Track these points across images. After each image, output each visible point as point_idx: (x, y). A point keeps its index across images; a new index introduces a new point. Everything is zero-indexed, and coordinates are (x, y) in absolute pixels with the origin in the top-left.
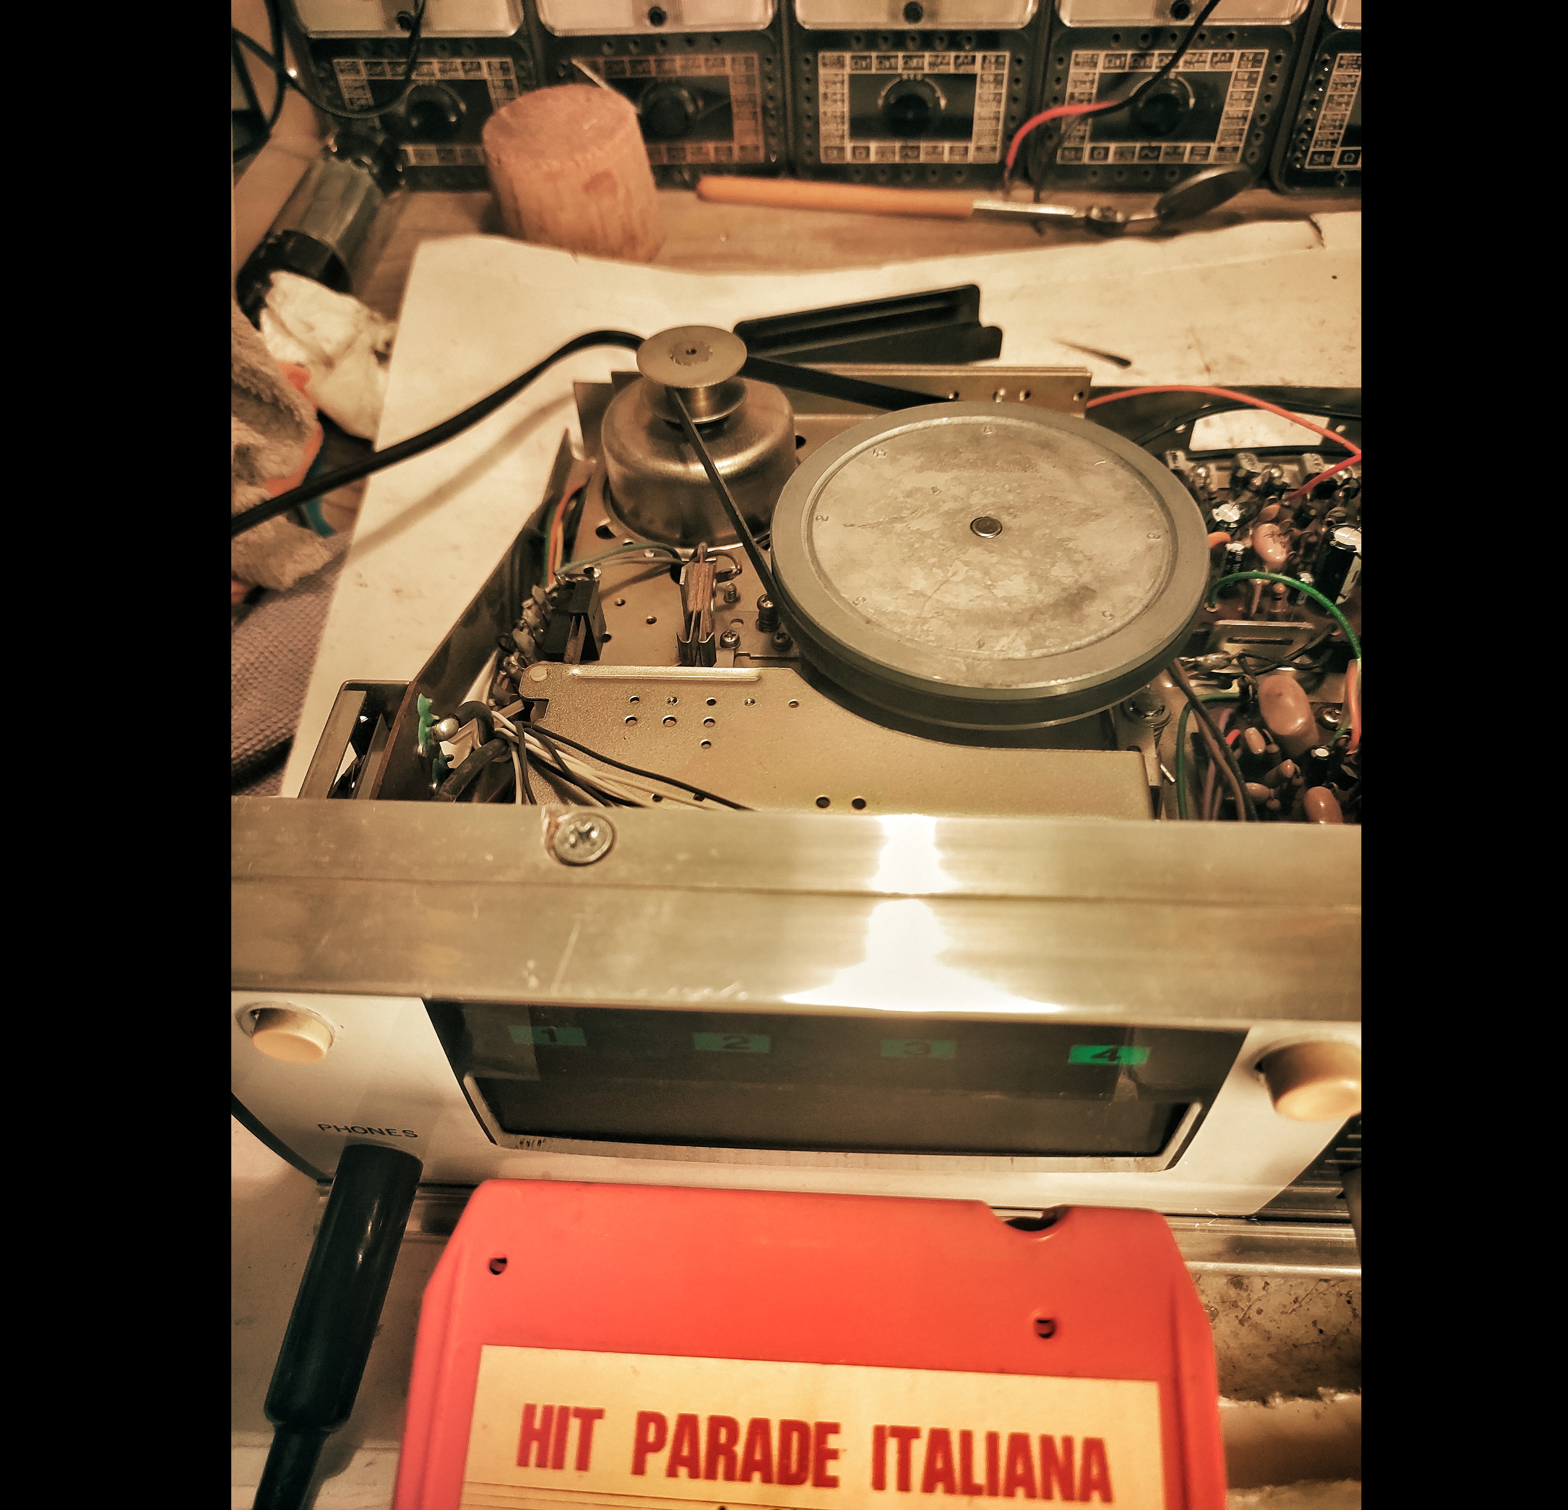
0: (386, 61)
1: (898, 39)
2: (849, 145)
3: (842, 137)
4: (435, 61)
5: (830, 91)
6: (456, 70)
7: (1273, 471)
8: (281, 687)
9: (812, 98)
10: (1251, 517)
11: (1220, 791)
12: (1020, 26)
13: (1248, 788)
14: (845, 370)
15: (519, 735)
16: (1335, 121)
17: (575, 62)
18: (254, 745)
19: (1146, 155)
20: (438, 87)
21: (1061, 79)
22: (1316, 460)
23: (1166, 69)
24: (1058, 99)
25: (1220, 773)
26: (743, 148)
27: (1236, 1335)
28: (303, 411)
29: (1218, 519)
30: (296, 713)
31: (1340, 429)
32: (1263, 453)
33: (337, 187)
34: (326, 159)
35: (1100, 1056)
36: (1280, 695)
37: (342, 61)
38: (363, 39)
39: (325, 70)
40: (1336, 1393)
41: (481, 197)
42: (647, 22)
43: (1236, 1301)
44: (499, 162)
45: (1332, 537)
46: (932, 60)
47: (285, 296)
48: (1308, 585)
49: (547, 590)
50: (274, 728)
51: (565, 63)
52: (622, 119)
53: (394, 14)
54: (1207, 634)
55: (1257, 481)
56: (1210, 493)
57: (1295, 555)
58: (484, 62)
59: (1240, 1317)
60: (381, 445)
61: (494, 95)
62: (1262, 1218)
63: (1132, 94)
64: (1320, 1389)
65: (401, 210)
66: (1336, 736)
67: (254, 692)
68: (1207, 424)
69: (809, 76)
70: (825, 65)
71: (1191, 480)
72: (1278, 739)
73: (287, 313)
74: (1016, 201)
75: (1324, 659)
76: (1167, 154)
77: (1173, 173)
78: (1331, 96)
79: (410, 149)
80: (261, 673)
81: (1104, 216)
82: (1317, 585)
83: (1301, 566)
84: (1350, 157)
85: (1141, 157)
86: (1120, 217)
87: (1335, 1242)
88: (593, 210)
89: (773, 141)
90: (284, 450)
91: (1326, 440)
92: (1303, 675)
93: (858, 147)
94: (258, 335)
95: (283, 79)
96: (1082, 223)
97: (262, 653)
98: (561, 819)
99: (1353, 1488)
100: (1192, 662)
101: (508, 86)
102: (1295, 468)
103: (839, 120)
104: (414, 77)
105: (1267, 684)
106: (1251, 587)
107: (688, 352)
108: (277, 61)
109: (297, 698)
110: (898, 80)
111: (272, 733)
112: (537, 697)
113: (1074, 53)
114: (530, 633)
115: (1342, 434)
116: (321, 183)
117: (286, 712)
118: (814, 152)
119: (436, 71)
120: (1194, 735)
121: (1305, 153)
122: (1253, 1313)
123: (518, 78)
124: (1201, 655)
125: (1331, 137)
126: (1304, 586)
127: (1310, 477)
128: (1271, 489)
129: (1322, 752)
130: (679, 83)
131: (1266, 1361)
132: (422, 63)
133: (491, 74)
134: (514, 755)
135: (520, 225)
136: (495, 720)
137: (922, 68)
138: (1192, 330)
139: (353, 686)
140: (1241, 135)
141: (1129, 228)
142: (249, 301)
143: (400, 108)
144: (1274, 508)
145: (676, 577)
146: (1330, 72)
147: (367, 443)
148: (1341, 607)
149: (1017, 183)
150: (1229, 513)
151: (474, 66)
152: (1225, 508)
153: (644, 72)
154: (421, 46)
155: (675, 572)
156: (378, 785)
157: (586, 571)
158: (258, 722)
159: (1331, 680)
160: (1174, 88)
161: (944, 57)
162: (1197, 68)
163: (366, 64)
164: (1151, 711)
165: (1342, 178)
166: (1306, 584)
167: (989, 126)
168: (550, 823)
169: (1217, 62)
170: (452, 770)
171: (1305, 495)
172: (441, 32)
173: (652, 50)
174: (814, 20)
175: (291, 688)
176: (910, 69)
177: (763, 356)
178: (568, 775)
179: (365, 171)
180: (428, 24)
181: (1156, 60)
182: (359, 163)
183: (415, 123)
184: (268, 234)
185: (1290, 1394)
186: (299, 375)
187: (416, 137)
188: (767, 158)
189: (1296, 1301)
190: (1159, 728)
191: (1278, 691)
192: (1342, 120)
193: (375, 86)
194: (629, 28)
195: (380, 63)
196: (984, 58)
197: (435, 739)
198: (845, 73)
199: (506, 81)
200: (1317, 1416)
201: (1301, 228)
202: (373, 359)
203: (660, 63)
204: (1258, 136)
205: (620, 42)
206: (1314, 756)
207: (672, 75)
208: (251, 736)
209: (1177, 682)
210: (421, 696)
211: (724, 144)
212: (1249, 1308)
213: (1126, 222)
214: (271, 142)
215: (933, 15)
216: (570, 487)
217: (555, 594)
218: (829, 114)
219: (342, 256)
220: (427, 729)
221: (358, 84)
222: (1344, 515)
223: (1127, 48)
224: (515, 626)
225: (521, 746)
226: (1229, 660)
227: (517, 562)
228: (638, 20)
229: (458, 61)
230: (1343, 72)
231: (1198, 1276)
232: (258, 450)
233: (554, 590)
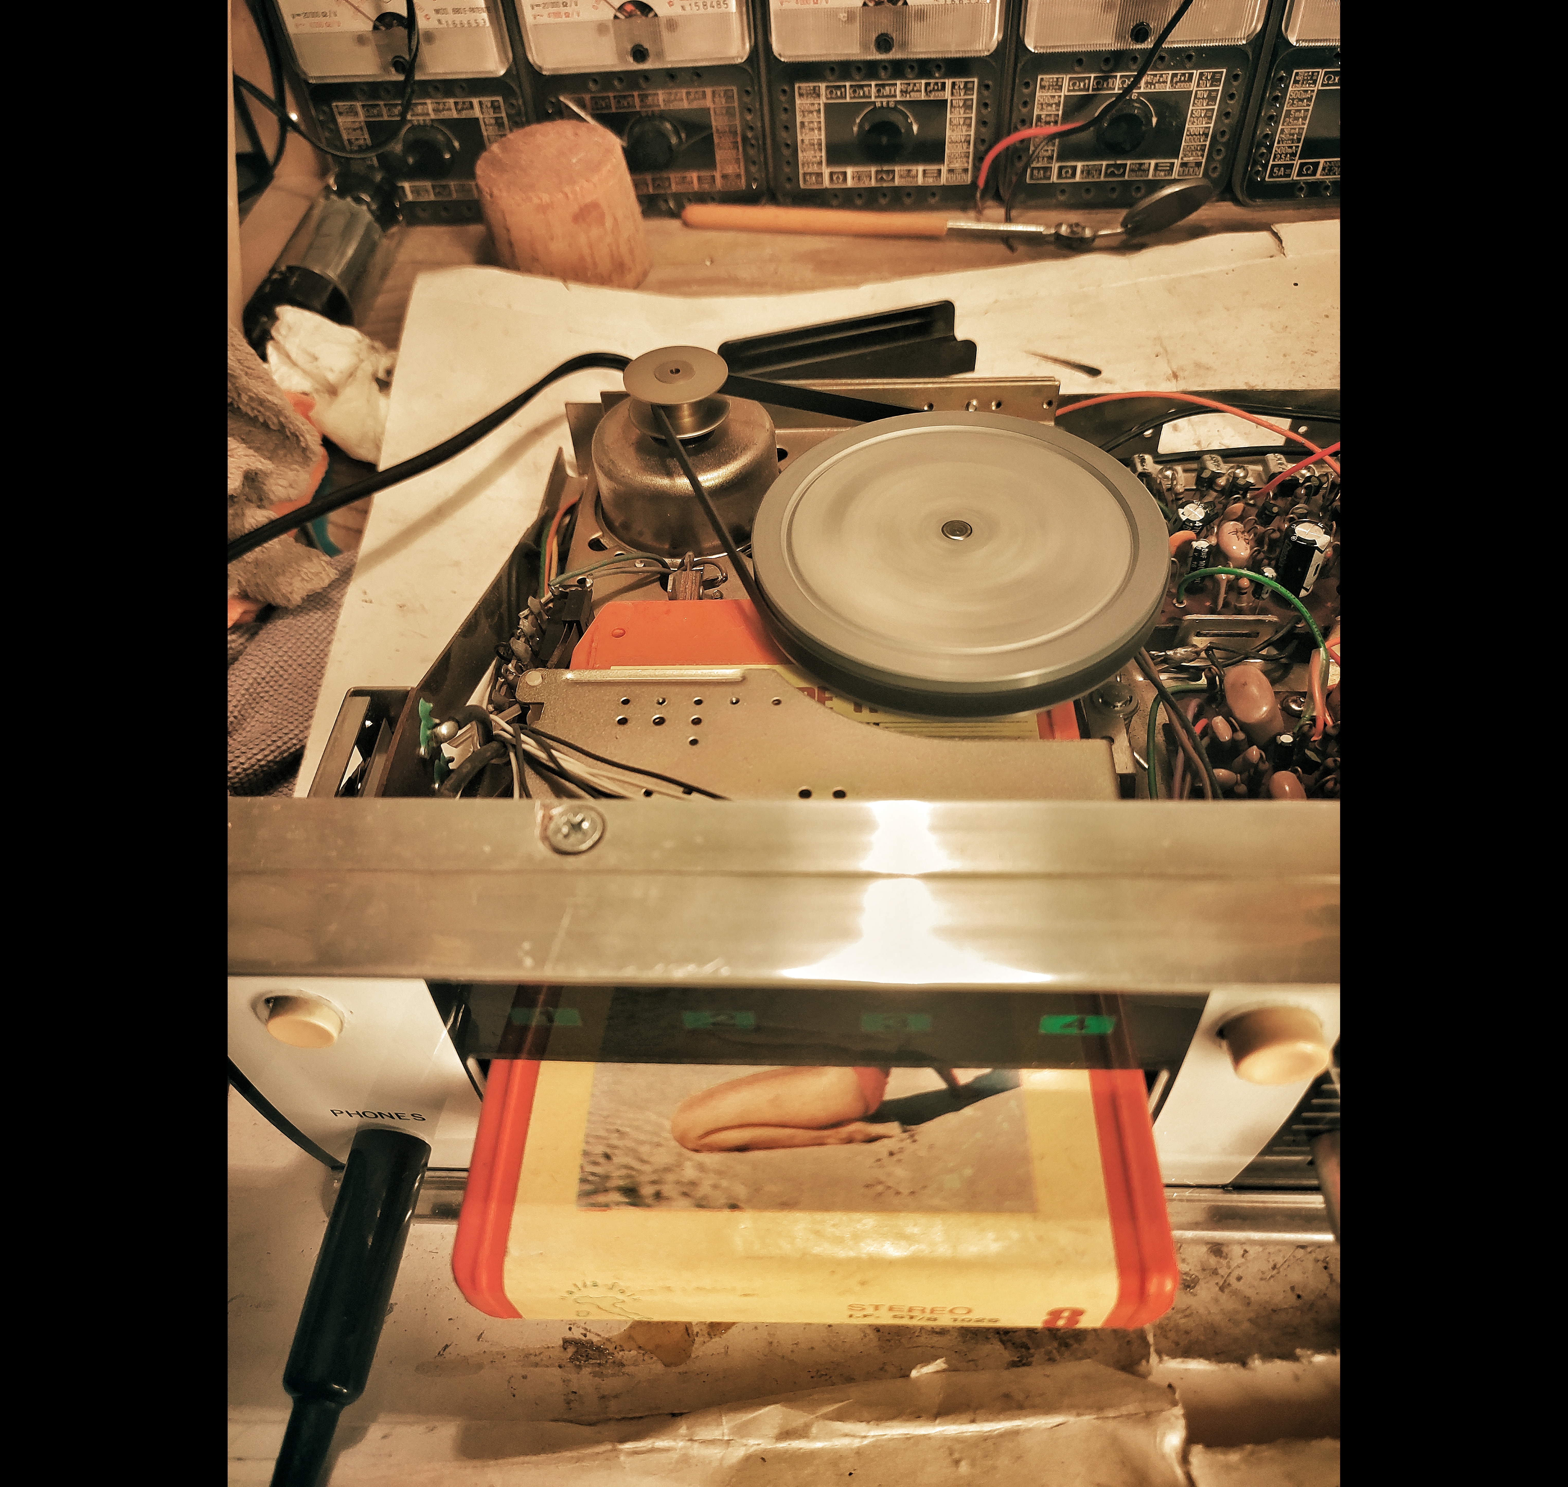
0: (381, 103)
1: (870, 69)
2: (826, 171)
3: (820, 163)
4: (429, 101)
5: (806, 120)
6: (450, 109)
7: (1238, 471)
8: (291, 699)
9: (790, 127)
10: (1217, 515)
11: (1188, 778)
12: (986, 53)
13: (1216, 775)
14: (823, 385)
15: (516, 736)
16: (1293, 135)
17: (562, 99)
18: (266, 756)
19: (1113, 172)
20: (432, 126)
21: (1028, 102)
22: (1279, 459)
23: (1128, 90)
24: (1025, 122)
25: (1188, 761)
26: (724, 177)
27: (1216, 1300)
28: (308, 437)
29: (1184, 518)
30: (306, 724)
31: (1303, 429)
32: (1228, 455)
33: (337, 224)
34: (327, 198)
35: (1069, 1025)
36: (1245, 684)
37: (340, 104)
38: (359, 83)
39: (324, 113)
40: (1313, 1355)
41: (476, 230)
42: (631, 59)
43: (1216, 1269)
44: (491, 195)
45: (1293, 532)
46: (904, 87)
47: (290, 328)
48: (1272, 579)
49: (543, 601)
50: (286, 739)
51: (553, 100)
52: (609, 151)
53: (390, 58)
54: (1176, 628)
55: (1222, 481)
56: (1177, 494)
57: (1259, 551)
58: (475, 101)
59: (1221, 1283)
60: (382, 467)
61: (486, 132)
62: (1237, 1187)
63: (1096, 114)
64: (1298, 1351)
65: (400, 243)
66: (1302, 722)
67: (266, 705)
68: (1175, 428)
69: (786, 106)
70: (801, 95)
71: (1158, 482)
72: (1244, 727)
73: (292, 345)
74: (988, 220)
75: (1290, 649)
76: (1131, 170)
77: (1138, 189)
78: (1288, 112)
79: (407, 185)
80: (272, 687)
81: (1072, 232)
82: (1280, 579)
83: (1266, 561)
84: (1308, 169)
85: (1106, 175)
86: (1088, 233)
87: (1310, 1209)
88: (583, 239)
89: (753, 169)
90: (291, 474)
91: (1289, 441)
92: (1271, 666)
93: (836, 173)
94: (265, 366)
95: (285, 123)
96: (1052, 239)
97: (272, 668)
98: (555, 812)
99: (1332, 1446)
100: (1161, 656)
101: (499, 123)
102: (1260, 468)
103: (816, 147)
104: (409, 117)
105: (1233, 674)
106: (1217, 583)
107: (672, 372)
108: (279, 106)
109: (306, 710)
110: (872, 107)
111: (284, 744)
112: (533, 701)
113: (1039, 77)
114: (527, 641)
115: (1304, 435)
116: (323, 220)
117: (296, 723)
118: (793, 178)
119: (431, 111)
120: (1165, 725)
121: (1265, 167)
122: (1232, 1280)
123: (508, 115)
124: (1170, 650)
125: (1290, 151)
126: (1267, 580)
127: (1274, 475)
128: (1235, 489)
129: (1287, 739)
130: (663, 116)
131: (1246, 1325)
132: (416, 104)
133: (482, 113)
134: (512, 755)
135: (513, 255)
136: (494, 724)
137: (895, 96)
138: (1158, 339)
139: (357, 693)
140: (1204, 151)
141: (1097, 243)
142: (256, 334)
143: (397, 147)
144: (1238, 507)
145: (664, 586)
146: (1287, 87)
147: (370, 467)
148: (1302, 600)
149: (990, 203)
150: (1194, 512)
151: (467, 105)
152: (1190, 507)
153: (629, 106)
154: (416, 87)
155: (663, 580)
156: (382, 785)
157: (579, 581)
158: (270, 733)
159: (1297, 671)
160: (1136, 107)
161: (915, 84)
162: (1159, 88)
163: (363, 106)
164: (1119, 702)
165: (1301, 189)
166: (1269, 578)
167: (961, 149)
168: (544, 817)
169: (1176, 83)
170: (453, 771)
171: (1269, 494)
172: (435, 74)
173: (636, 86)
174: (788, 53)
175: (301, 701)
176: (883, 97)
177: (746, 374)
178: (564, 774)
179: (365, 208)
180: (423, 67)
181: (1118, 81)
182: (359, 200)
183: (411, 160)
184: (273, 270)
185: (1268, 1356)
186: (304, 404)
187: (412, 174)
188: (749, 185)
189: (1274, 1267)
190: (1129, 718)
191: (1243, 681)
192: (1300, 134)
193: (371, 126)
194: (612, 66)
195: (378, 105)
196: (954, 84)
197: (436, 742)
198: (821, 102)
199: (496, 119)
200: (1297, 1378)
201: (1263, 238)
202: (375, 386)
203: (643, 98)
204: (1219, 151)
205: (605, 79)
206: (1280, 742)
207: (656, 109)
208: (263, 747)
209: (1147, 675)
210: (422, 700)
211: (705, 174)
212: (1229, 1275)
213: (1094, 237)
214: (275, 182)
215: (904, 45)
216: (564, 504)
217: (551, 605)
218: (806, 142)
219: (344, 290)
220: (429, 732)
221: (357, 125)
222: (1306, 511)
223: (1091, 72)
224: (513, 635)
225: (518, 747)
226: (1198, 653)
227: (514, 575)
228: (621, 58)
229: (451, 101)
230: (1299, 87)
231: (1179, 1245)
232: (266, 475)
233: (550, 601)
